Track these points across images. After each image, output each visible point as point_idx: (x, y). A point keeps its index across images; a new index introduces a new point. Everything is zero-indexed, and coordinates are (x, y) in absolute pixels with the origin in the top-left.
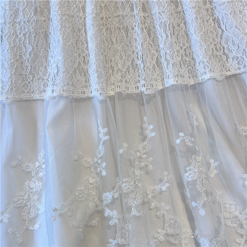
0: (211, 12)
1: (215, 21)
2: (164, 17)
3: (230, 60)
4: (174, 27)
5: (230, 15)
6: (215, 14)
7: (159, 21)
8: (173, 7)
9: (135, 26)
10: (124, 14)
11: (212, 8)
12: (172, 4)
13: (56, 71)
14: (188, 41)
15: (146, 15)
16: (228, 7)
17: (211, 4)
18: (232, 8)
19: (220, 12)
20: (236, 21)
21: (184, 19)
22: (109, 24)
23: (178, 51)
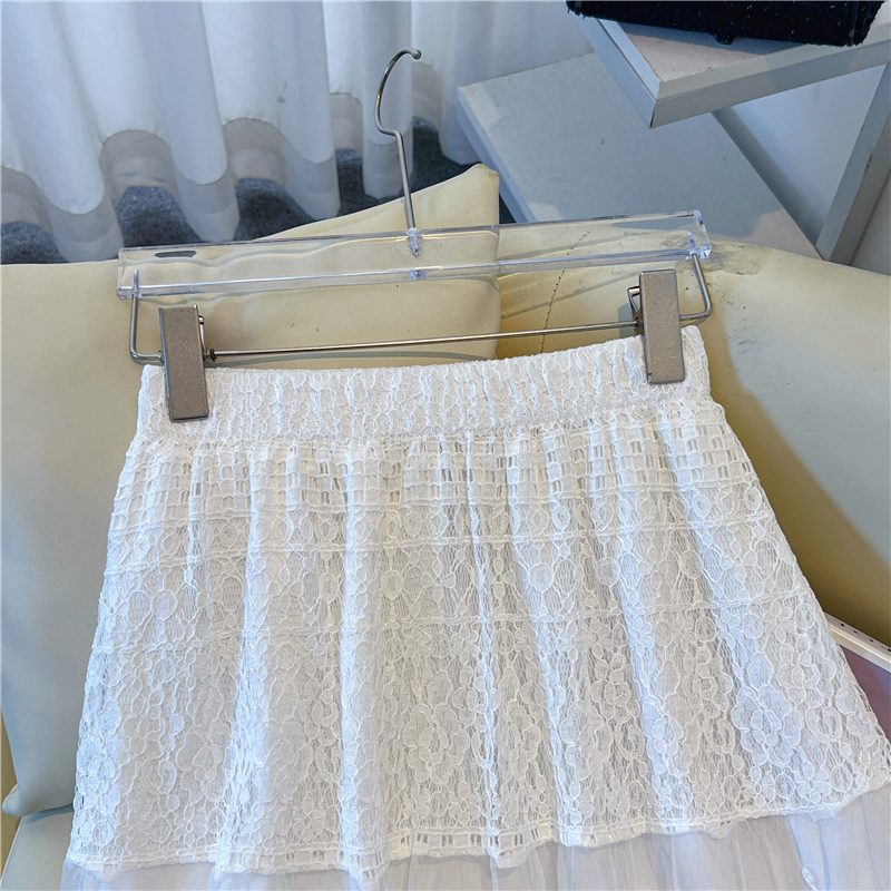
0: (706, 621)
1: (716, 648)
2: (565, 641)
3: (755, 772)
4: (593, 660)
5: (757, 646)
6: (718, 629)
7: (549, 646)
8: (592, 600)
9: (481, 657)
10: (452, 623)
11: (709, 610)
12: (592, 592)
13: (245, 798)
14: (632, 705)
15: (516, 619)
16: (753, 621)
17: (706, 599)
18: (764, 624)
19: (730, 628)
20: (776, 665)
21: (624, 638)
22: (405, 648)
23: (601, 735)
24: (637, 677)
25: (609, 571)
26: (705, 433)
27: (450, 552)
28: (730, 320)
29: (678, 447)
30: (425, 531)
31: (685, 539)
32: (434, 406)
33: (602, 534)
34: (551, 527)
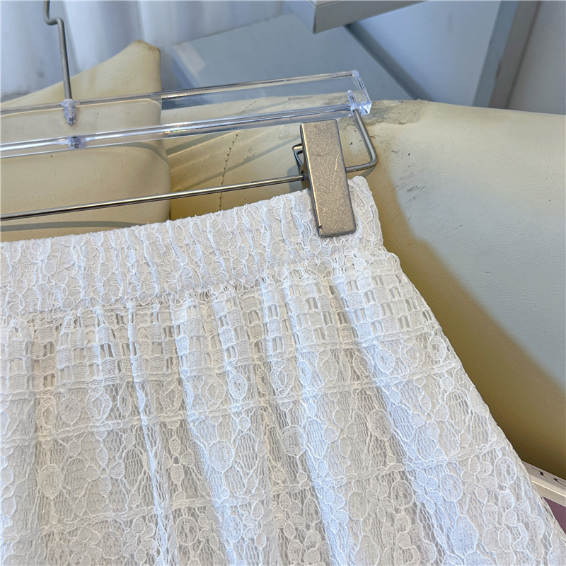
24: (334, 556)
25: (295, 441)
26: (382, 284)
27: (115, 437)
28: (396, 168)
29: (355, 300)
30: (85, 416)
31: (372, 397)
32: (89, 276)
33: (283, 400)
34: (228, 398)
